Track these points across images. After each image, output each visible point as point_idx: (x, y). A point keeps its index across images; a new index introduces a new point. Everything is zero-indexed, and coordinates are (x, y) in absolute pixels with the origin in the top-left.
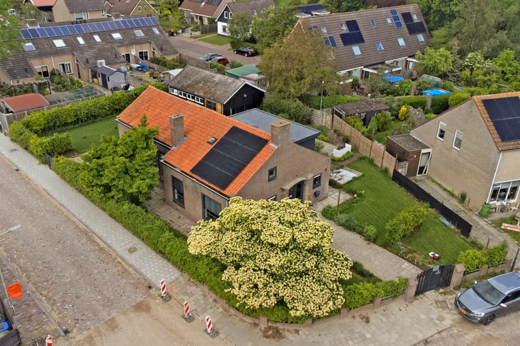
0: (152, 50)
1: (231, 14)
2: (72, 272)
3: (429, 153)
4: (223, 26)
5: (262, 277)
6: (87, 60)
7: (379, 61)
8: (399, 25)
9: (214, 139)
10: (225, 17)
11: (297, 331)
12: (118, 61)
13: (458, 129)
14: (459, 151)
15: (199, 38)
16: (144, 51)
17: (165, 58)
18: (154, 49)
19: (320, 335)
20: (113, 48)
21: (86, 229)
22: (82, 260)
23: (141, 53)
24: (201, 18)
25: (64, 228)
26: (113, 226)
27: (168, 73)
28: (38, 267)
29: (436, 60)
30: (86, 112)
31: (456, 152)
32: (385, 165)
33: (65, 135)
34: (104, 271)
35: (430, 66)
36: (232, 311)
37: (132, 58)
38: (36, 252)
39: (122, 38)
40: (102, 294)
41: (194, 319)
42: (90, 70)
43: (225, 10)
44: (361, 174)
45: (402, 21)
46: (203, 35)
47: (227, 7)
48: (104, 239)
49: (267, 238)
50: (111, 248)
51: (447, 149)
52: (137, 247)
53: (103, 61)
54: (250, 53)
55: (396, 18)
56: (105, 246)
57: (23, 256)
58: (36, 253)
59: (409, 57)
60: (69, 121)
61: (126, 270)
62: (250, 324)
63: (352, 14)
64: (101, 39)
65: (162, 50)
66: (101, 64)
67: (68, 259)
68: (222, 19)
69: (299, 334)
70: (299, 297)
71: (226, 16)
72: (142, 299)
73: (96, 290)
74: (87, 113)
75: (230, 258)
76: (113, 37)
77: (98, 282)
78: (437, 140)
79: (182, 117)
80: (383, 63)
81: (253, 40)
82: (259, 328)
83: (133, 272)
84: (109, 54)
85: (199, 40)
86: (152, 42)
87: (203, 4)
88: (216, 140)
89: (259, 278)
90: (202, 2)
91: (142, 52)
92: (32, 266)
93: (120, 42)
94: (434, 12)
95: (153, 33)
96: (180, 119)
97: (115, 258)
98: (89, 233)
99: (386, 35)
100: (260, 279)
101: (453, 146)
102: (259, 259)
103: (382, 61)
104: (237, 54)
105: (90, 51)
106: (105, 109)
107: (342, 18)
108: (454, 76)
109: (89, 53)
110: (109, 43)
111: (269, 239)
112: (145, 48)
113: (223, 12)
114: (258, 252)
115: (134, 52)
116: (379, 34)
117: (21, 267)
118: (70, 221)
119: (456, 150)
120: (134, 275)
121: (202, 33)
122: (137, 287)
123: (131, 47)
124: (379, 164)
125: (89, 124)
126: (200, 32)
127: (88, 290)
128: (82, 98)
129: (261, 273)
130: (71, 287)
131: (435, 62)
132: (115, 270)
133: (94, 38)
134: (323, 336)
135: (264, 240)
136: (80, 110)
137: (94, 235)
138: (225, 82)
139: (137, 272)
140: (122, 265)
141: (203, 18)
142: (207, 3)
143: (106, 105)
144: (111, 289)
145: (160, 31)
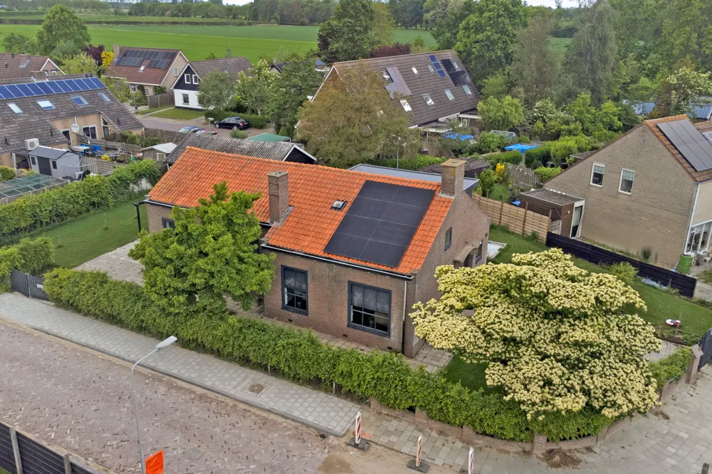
0: (103, 125)
1: (196, 77)
2: (177, 438)
3: (582, 206)
4: (184, 95)
5: (555, 366)
6: (6, 140)
7: (432, 119)
8: (441, 73)
9: (342, 203)
10: (186, 82)
11: (589, 449)
12: (57, 141)
13: (624, 167)
14: (630, 196)
15: (150, 114)
16: (90, 126)
17: (131, 133)
18: (105, 123)
19: (623, 447)
20: (44, 121)
21: (153, 372)
22: (181, 417)
23: (86, 130)
24: (141, 88)
25: (113, 377)
26: (199, 360)
27: (152, 149)
28: (109, 443)
29: (506, 110)
30: (50, 208)
31: (626, 197)
32: (529, 230)
33: (38, 240)
34: (230, 427)
35: (500, 118)
36: (480, 442)
37: (72, 137)
38: (88, 421)
39: (54, 108)
40: (254, 460)
41: (429, 466)
42: (14, 155)
43: (185, 72)
44: (505, 244)
45: (443, 68)
46: (152, 109)
47: (189, 67)
48: (197, 381)
49: (562, 301)
50: (218, 393)
51: (611, 196)
52: (260, 382)
53: (36, 140)
54: (241, 125)
55: (437, 66)
56: (205, 391)
57: (68, 431)
58: (91, 423)
59: (461, 113)
60: (23, 225)
61: (266, 419)
62: (518, 453)
63: (391, 60)
64: (22, 109)
65: (119, 123)
66: (32, 144)
67: (156, 421)
68: (181, 85)
69: (595, 453)
70: (613, 386)
71: (188, 81)
72: (326, 456)
73: (239, 457)
74: (50, 211)
75: (490, 350)
76: (40, 107)
77: (232, 445)
78: (591, 188)
79: (287, 174)
80: (437, 121)
81: (240, 109)
82: (534, 456)
83: (280, 420)
84: (40, 130)
85: (150, 115)
86: (102, 112)
87: (142, 68)
88: (345, 203)
89: (551, 369)
90: (140, 66)
91: (88, 128)
92: (96, 443)
93: (53, 114)
94: (476, 58)
95: (102, 100)
96: (285, 178)
97: (235, 406)
98: (163, 377)
99: (432, 87)
100: (554, 370)
101: (619, 191)
102: (542, 341)
103: (435, 118)
104: (219, 128)
105: (7, 126)
106: (77, 203)
107: (381, 64)
108: (524, 130)
109: (5, 130)
110: (36, 114)
111: (566, 302)
112: (93, 122)
113: (183, 76)
114: (535, 330)
115: (76, 128)
116: (424, 85)
117: (76, 450)
118: (117, 365)
119: (626, 195)
120: (285, 424)
121: (150, 107)
122: (303, 439)
123: (70, 121)
124: (519, 231)
125: (54, 228)
126: (147, 106)
127: (226, 459)
128: (31, 190)
129: (552, 361)
130: (192, 461)
131: (505, 113)
132: (248, 422)
133: (9, 108)
134: (627, 447)
135: (559, 306)
136: (39, 206)
137: (173, 379)
138: (262, 148)
139: (286, 418)
140: (254, 413)
141: (145, 88)
142: (148, 67)
143: (78, 197)
144: (263, 451)
145: (110, 97)
